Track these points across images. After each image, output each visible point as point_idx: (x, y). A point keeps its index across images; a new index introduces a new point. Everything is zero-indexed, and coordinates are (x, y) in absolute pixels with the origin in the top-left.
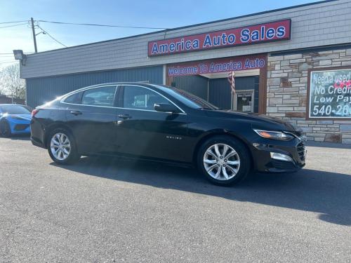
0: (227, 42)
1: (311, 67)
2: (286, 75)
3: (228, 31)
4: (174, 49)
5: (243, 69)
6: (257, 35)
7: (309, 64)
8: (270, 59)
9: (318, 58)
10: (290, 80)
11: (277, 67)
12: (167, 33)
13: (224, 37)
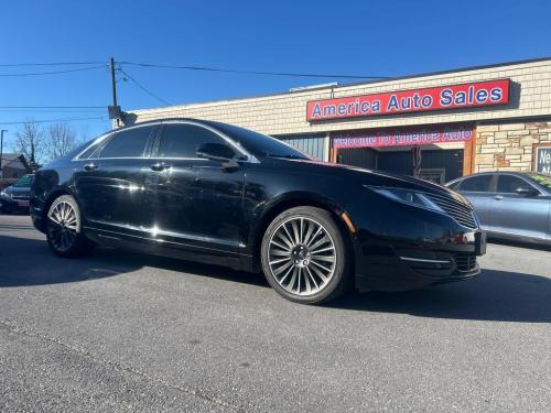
0: (420, 106)
1: (536, 141)
2: (501, 150)
3: (422, 91)
4: (344, 112)
5: (441, 141)
6: (463, 97)
7: (534, 136)
8: (479, 129)
9: (545, 130)
10: (507, 157)
11: (490, 140)
12: (335, 90)
13: (416, 98)
